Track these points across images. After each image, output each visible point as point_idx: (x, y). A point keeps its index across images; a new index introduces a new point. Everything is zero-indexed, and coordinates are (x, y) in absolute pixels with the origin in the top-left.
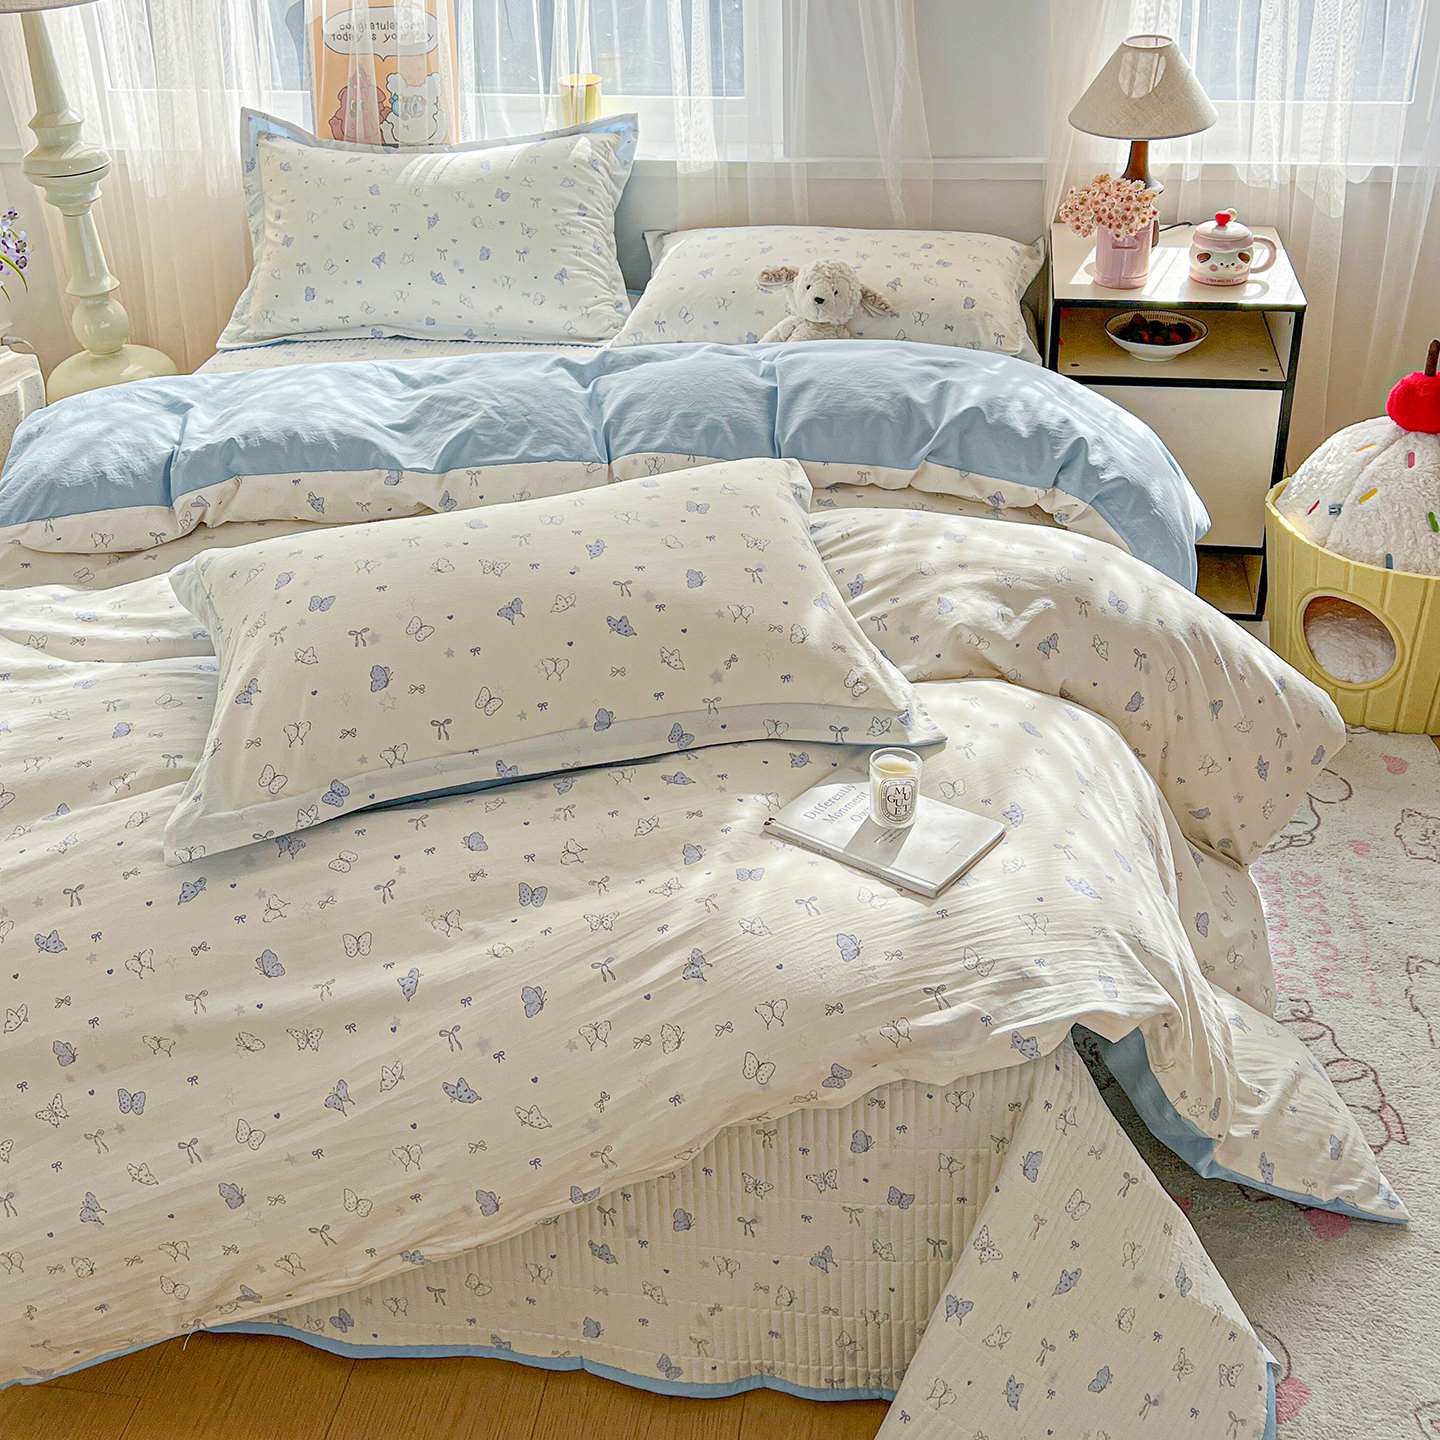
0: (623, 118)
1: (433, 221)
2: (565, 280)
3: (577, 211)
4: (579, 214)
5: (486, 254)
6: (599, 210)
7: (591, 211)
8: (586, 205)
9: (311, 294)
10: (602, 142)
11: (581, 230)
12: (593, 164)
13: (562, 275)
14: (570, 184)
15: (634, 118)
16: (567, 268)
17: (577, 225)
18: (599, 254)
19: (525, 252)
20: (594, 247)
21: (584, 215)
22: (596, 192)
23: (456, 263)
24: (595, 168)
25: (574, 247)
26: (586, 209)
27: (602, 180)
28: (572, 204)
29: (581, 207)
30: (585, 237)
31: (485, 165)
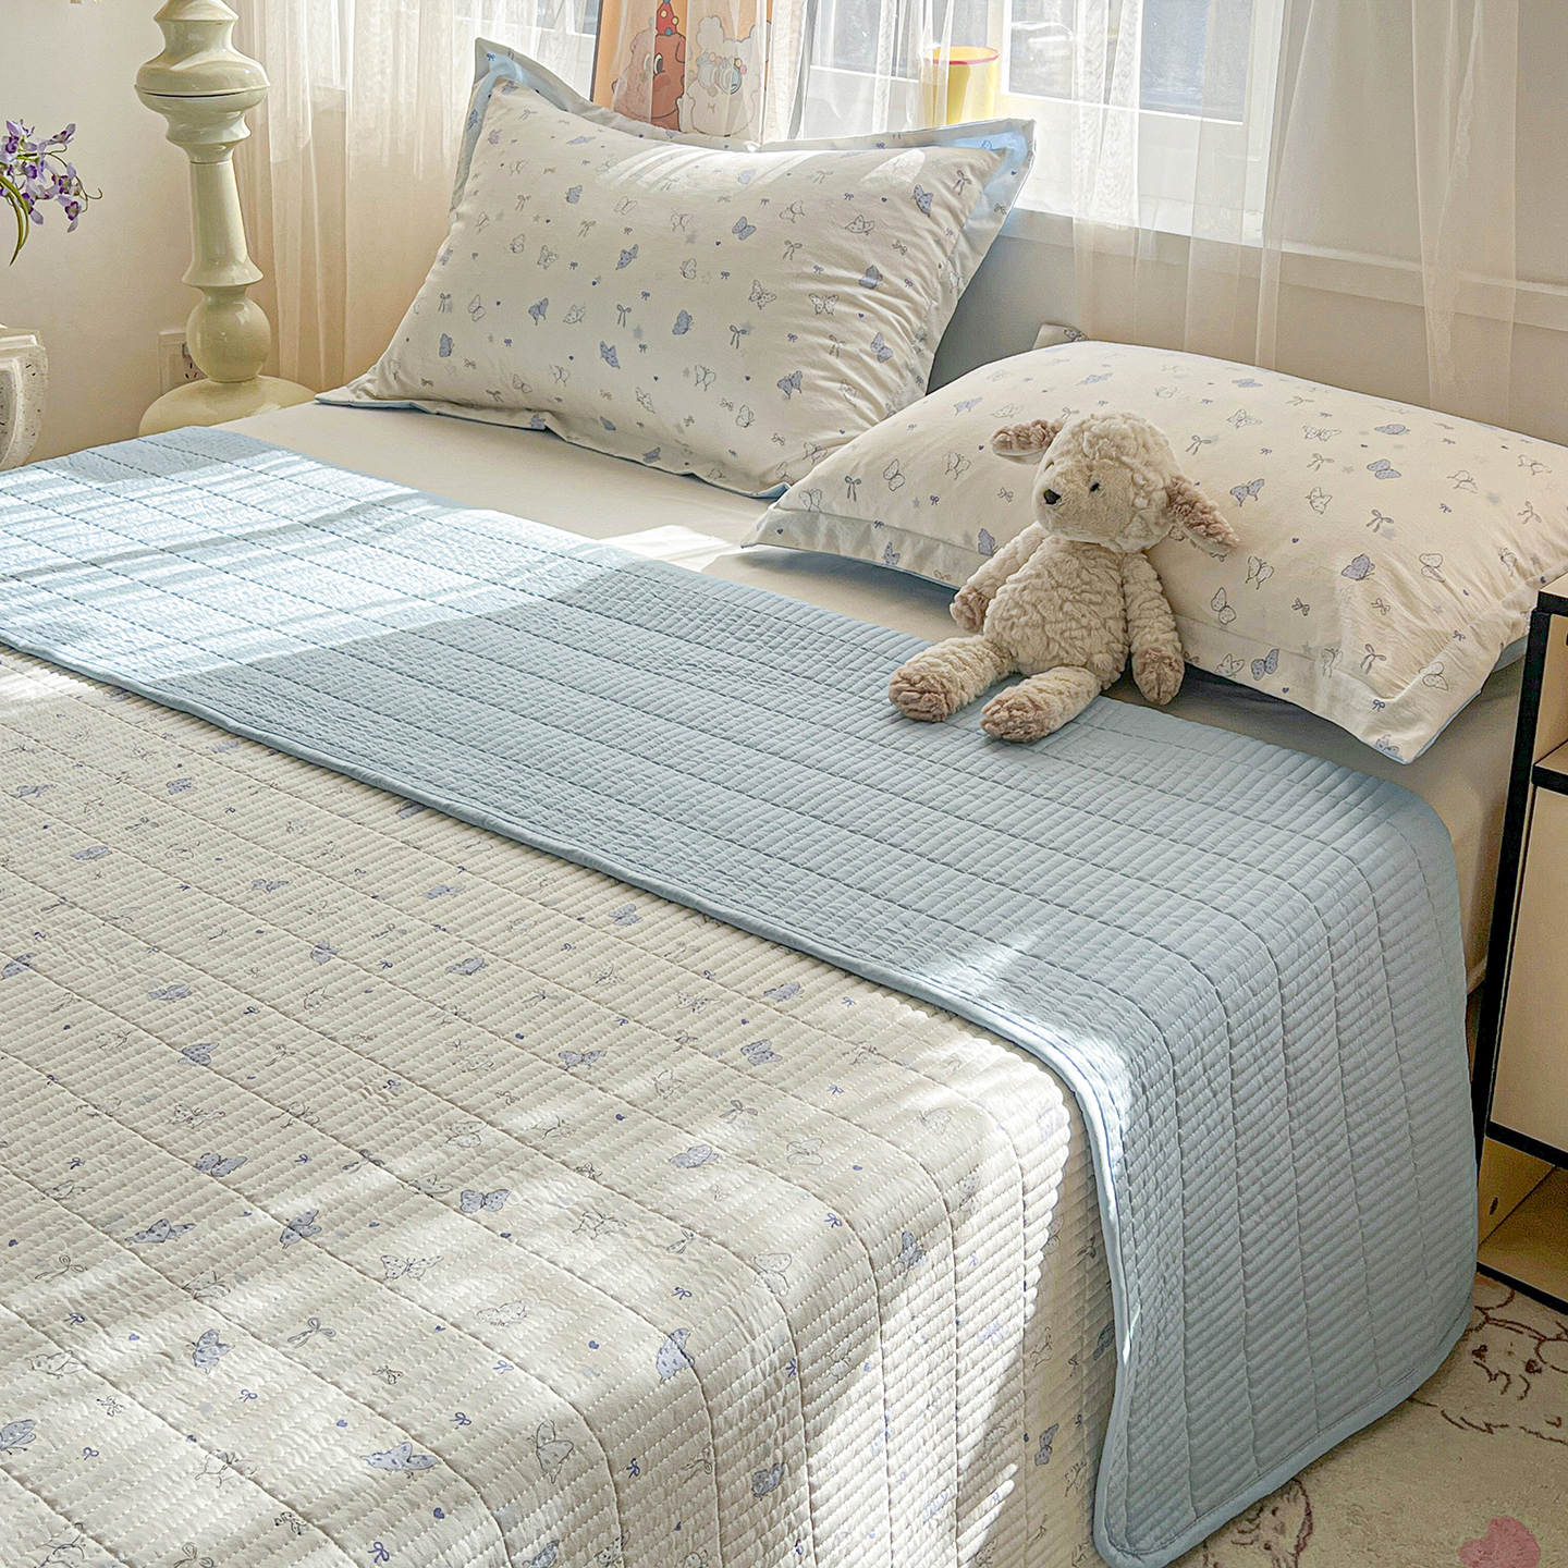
0: (1009, 126)
1: (627, 257)
2: (795, 392)
3: (859, 277)
4: (861, 284)
5: (683, 324)
6: (909, 283)
7: (887, 281)
8: (883, 270)
9: (447, 348)
10: (955, 165)
11: (858, 311)
12: (921, 201)
13: (791, 383)
14: (864, 226)
15: (1026, 128)
16: (806, 371)
17: (852, 301)
18: (880, 359)
19: (744, 332)
20: (874, 344)
21: (873, 287)
22: (910, 250)
23: (638, 332)
24: (922, 210)
25: (831, 337)
26: (880, 277)
27: (932, 233)
28: (853, 262)
29: (871, 271)
30: (861, 326)
31: (745, 176)
